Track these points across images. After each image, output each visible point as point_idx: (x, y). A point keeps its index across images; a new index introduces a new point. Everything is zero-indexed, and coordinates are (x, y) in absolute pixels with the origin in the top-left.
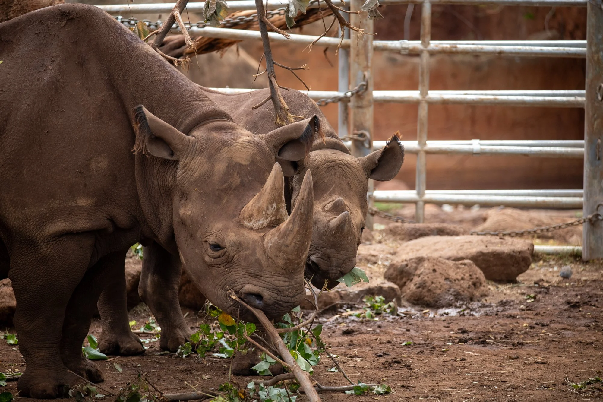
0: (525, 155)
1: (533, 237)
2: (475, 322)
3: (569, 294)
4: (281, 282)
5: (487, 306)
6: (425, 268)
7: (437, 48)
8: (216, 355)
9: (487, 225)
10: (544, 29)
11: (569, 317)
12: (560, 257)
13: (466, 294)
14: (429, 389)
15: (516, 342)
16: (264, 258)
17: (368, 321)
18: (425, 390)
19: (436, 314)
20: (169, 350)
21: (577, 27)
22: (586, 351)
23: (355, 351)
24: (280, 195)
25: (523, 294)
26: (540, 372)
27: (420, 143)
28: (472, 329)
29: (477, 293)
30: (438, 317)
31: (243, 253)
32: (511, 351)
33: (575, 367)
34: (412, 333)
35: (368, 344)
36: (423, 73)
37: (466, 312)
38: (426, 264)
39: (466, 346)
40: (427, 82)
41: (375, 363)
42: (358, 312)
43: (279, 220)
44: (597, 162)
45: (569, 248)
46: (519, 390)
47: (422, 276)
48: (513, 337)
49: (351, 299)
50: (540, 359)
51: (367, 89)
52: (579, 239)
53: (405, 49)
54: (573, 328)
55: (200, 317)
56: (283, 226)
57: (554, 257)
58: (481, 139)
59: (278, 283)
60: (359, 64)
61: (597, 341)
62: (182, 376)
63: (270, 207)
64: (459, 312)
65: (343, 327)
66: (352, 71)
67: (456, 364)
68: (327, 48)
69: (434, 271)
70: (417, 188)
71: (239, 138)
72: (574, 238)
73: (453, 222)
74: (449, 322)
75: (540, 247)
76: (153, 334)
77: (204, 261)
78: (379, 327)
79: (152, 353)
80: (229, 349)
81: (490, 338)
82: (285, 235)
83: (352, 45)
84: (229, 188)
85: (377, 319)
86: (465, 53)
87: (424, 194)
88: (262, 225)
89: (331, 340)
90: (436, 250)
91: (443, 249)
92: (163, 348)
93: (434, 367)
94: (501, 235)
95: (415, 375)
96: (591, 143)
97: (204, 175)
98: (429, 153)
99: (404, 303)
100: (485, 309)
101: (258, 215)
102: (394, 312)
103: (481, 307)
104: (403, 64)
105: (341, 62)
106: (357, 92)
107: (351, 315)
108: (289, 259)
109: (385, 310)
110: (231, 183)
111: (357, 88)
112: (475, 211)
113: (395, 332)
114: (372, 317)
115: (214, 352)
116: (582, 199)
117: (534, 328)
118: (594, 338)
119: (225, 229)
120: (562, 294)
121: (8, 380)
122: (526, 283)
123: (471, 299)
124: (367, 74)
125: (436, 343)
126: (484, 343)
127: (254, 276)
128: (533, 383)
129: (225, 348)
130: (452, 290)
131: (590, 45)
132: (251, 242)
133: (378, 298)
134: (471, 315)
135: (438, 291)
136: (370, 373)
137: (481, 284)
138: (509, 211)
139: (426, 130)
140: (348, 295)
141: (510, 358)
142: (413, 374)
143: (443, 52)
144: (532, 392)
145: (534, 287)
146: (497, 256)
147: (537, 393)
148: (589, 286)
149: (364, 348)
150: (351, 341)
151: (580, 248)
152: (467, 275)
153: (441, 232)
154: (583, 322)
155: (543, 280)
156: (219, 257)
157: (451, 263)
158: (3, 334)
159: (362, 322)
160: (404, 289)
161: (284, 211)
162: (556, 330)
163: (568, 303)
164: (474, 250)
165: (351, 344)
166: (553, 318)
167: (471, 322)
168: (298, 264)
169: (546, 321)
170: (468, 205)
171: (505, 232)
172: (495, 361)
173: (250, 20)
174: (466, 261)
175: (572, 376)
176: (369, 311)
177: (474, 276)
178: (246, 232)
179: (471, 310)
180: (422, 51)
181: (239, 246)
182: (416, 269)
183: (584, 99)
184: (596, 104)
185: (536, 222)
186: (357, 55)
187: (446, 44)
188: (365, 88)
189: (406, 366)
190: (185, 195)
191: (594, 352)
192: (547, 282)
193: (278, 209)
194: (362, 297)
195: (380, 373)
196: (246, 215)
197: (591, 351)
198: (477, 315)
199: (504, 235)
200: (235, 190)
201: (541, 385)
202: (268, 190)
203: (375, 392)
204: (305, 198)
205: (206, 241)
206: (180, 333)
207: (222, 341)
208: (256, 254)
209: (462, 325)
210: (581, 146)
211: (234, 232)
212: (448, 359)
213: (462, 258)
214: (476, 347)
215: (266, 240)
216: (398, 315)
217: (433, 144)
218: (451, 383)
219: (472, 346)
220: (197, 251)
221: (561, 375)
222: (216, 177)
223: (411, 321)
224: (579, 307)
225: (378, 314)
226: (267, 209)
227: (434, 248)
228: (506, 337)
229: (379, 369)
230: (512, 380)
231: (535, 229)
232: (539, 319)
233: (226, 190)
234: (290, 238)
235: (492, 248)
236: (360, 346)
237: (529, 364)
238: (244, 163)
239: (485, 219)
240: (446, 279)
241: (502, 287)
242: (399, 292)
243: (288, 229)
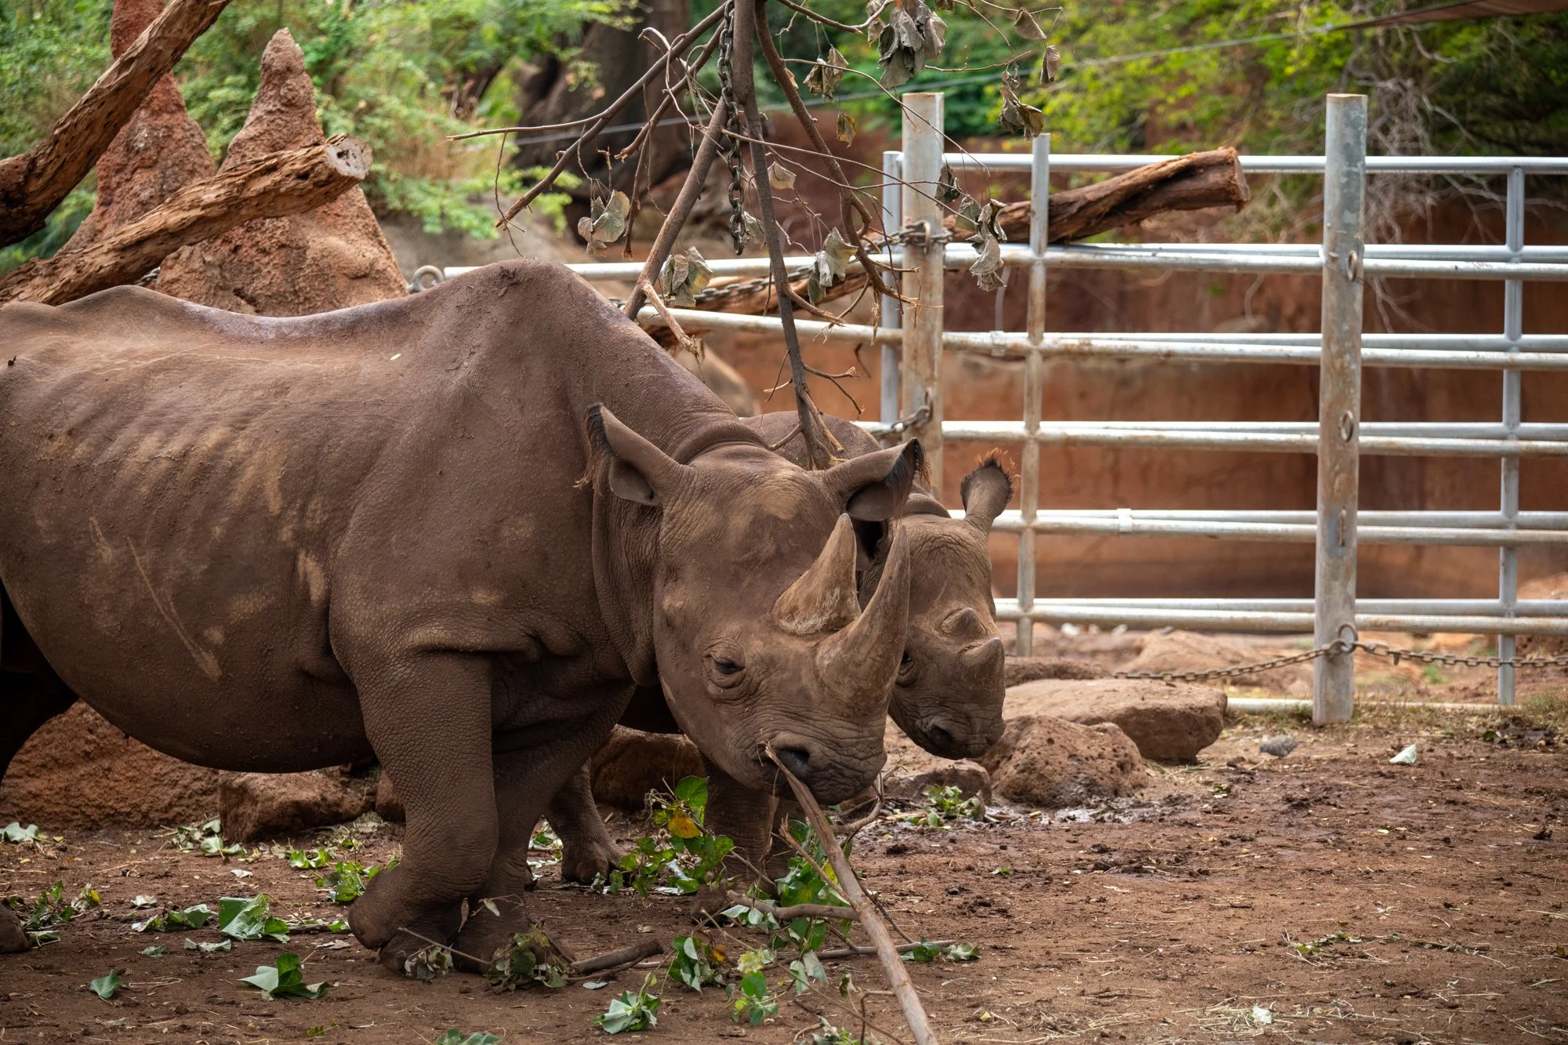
0: (1213, 536)
1: (1225, 682)
2: (1123, 834)
3: (1290, 784)
4: (844, 730)
5: (1143, 806)
6: (1034, 737)
7: (1056, 347)
8: (661, 889)
9: (1143, 659)
10: (1243, 314)
11: (1290, 825)
12: (1273, 718)
13: (1107, 783)
14: (1042, 952)
15: (1195, 869)
16: (815, 687)
17: (933, 830)
18: (1033, 954)
19: (1053, 818)
20: (578, 881)
21: (1300, 310)
22: (1320, 886)
23: (910, 884)
24: (847, 573)
25: (1208, 783)
26: (1239, 923)
27: (1024, 515)
28: (1117, 846)
29: (1126, 782)
30: (1056, 823)
31: (776, 677)
32: (1187, 885)
33: (1300, 914)
34: (1011, 851)
35: (932, 872)
36: (1030, 388)
37: (1106, 815)
38: (1036, 730)
39: (1106, 876)
40: (1037, 407)
41: (945, 906)
42: (914, 815)
43: (845, 619)
44: (1340, 551)
45: (1288, 702)
46: (1201, 955)
47: (1028, 751)
48: (1190, 861)
49: (903, 792)
50: (1238, 900)
51: (931, 417)
52: (1306, 687)
53: (999, 347)
54: (1297, 845)
55: (635, 822)
56: (852, 628)
57: (1262, 718)
58: (1133, 508)
59: (838, 731)
60: (917, 373)
61: (1339, 868)
62: (602, 926)
63: (828, 594)
64: (1093, 816)
65: (888, 841)
66: (905, 386)
67: (1089, 908)
68: (860, 345)
69: (1051, 741)
70: (1019, 593)
71: (776, 472)
72: (1298, 684)
73: (1082, 654)
74: (1077, 833)
75: (1238, 700)
76: (549, 852)
77: (707, 694)
78: (953, 841)
79: (548, 885)
80: (685, 879)
81: (1149, 862)
82: (855, 643)
83: (904, 340)
84: (755, 559)
85: (947, 827)
86: (1105, 354)
87: (1031, 605)
88: (813, 626)
89: (866, 864)
90: (1054, 705)
91: (1065, 703)
92: (568, 876)
93: (1049, 912)
94: (1168, 678)
95: (1017, 928)
96: (1329, 515)
97: (709, 536)
98: (1040, 531)
99: (996, 798)
100: (1140, 810)
101: (805, 610)
102: (977, 814)
103: (1133, 806)
104: (993, 374)
105: (885, 370)
106: (914, 423)
107: (901, 820)
108: (860, 689)
109: (962, 812)
110: (759, 551)
111: (913, 415)
112: (1120, 636)
113: (982, 850)
114: (940, 824)
115: (657, 884)
116: (1313, 616)
117: (1228, 844)
118: (1334, 863)
119: (744, 634)
120: (1277, 784)
121: (293, 933)
122: (1212, 763)
123: (1116, 793)
124: (930, 390)
125: (1053, 870)
126: (1139, 871)
127: (797, 717)
128: (1227, 942)
129: (678, 878)
130: (1082, 775)
131: (1328, 341)
132: (792, 657)
133: (949, 790)
134: (1115, 821)
135: (1058, 778)
136: (937, 923)
137: (1133, 765)
138: (1181, 636)
139: (1035, 490)
140: (897, 784)
141: (1186, 898)
142: (1013, 926)
143: (1066, 353)
144: (1224, 958)
145: (1228, 771)
146: (1162, 716)
147: (1233, 960)
148: (1326, 770)
149: (925, 879)
150: (903, 867)
151: (1309, 703)
152: (1109, 749)
153: (1061, 673)
154: (1315, 833)
155: (1243, 759)
156: (733, 686)
157: (1080, 728)
158: (283, 850)
159: (922, 832)
160: (996, 773)
161: (853, 602)
162: (1266, 848)
163: (1289, 800)
164: (1122, 705)
165: (902, 871)
166: (1262, 827)
167: (1116, 833)
168: (877, 700)
169: (1249, 832)
170: (1107, 625)
171: (1176, 674)
172: (1159, 903)
173: (725, 295)
174: (1107, 725)
175: (1296, 931)
176: (933, 812)
177: (1122, 752)
178: (783, 640)
179: (1116, 812)
180: (1029, 352)
181: (769, 664)
182: (1018, 738)
183: (1317, 437)
184: (1339, 447)
185: (1230, 657)
186: (915, 358)
187: (1072, 339)
188: (928, 416)
189: (999, 911)
190: (673, 573)
191: (1334, 888)
192: (1251, 762)
193: (843, 599)
194: (922, 788)
195: (953, 924)
196: (784, 608)
197: (1328, 886)
198: (1125, 821)
199: (1174, 678)
200: (764, 564)
201: (1240, 946)
202: (826, 564)
203: (950, 957)
204: (894, 576)
205: (709, 656)
206: (600, 852)
207: (673, 865)
208: (800, 679)
209: (1100, 838)
210: (1311, 521)
211: (762, 639)
212: (1074, 898)
213: (1099, 720)
214: (1125, 877)
215: (820, 654)
216: (985, 820)
217: (1048, 517)
218: (1080, 942)
219: (1117, 877)
220: (693, 674)
221: (1276, 929)
222: (731, 541)
223: (1009, 831)
224: (1307, 807)
225: (950, 818)
226: (824, 598)
227: (1048, 701)
228: (1177, 860)
229: (953, 916)
230: (1190, 938)
231: (1229, 668)
232: (1237, 829)
233: (748, 565)
234: (864, 650)
235: (1152, 702)
236: (918, 874)
237: (1220, 909)
238: (782, 516)
239: (1138, 651)
240: (1071, 756)
241: (1171, 772)
242: (987, 780)
243: (860, 633)
